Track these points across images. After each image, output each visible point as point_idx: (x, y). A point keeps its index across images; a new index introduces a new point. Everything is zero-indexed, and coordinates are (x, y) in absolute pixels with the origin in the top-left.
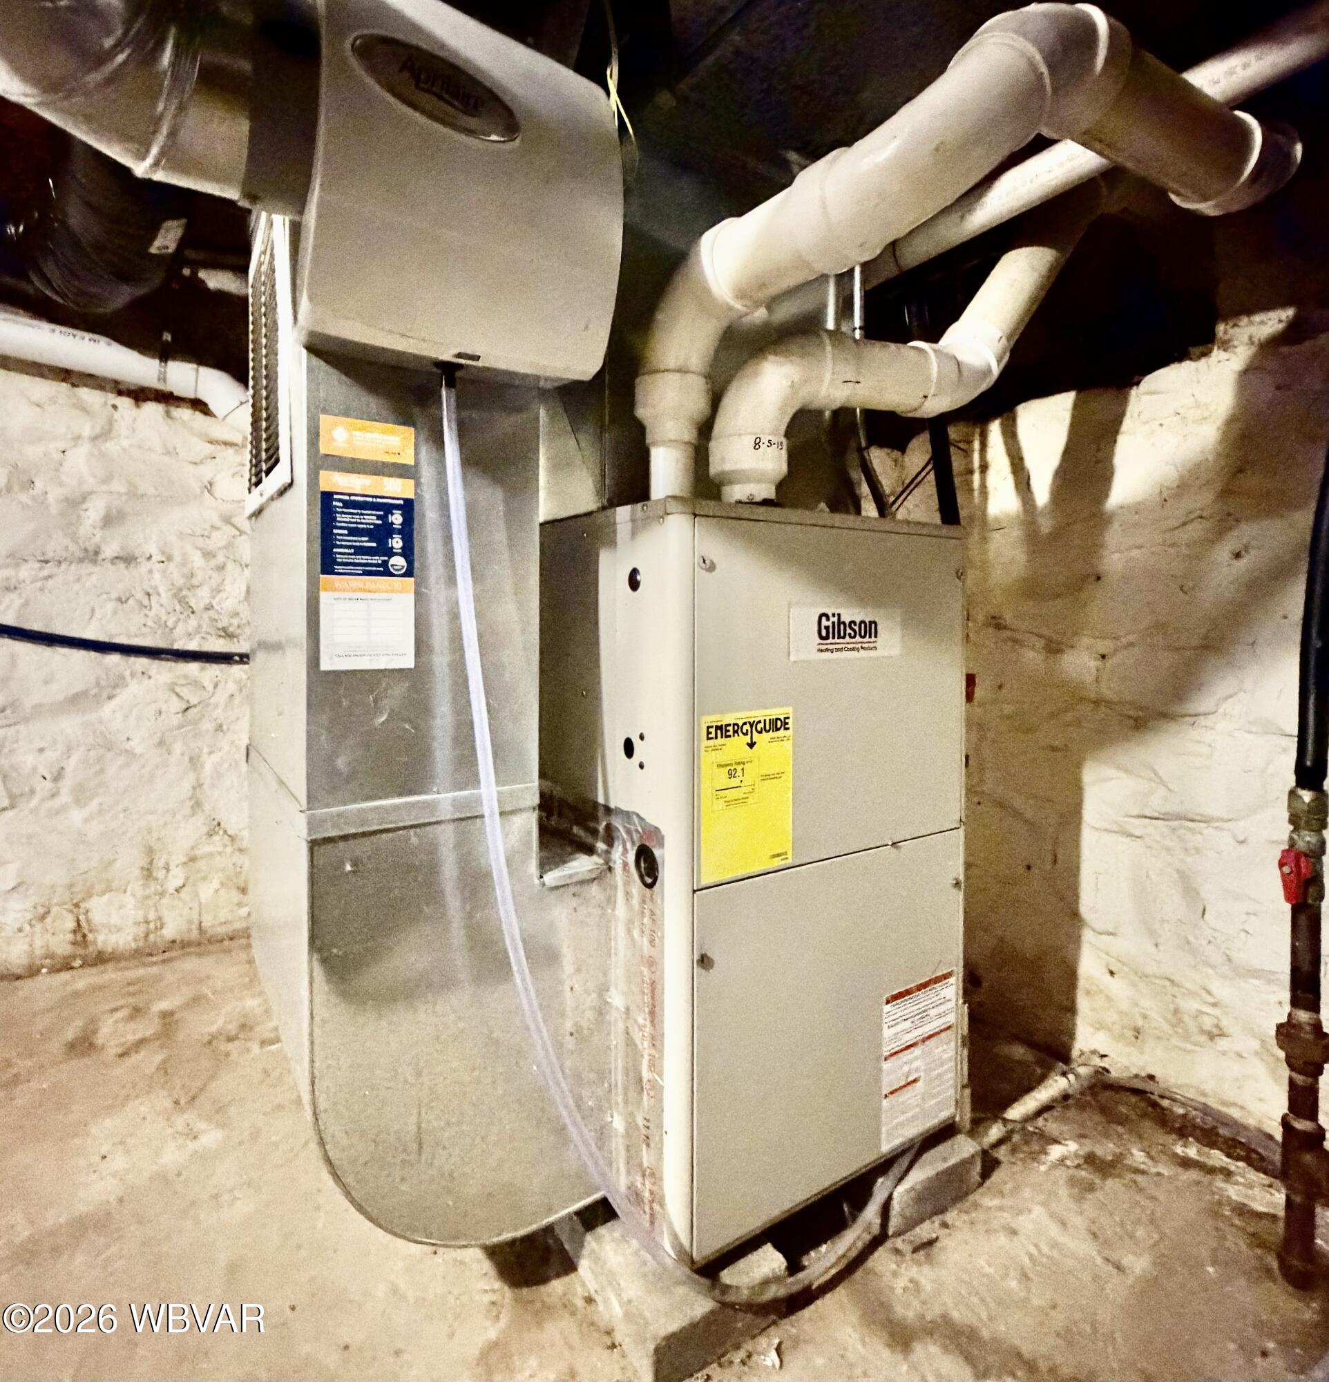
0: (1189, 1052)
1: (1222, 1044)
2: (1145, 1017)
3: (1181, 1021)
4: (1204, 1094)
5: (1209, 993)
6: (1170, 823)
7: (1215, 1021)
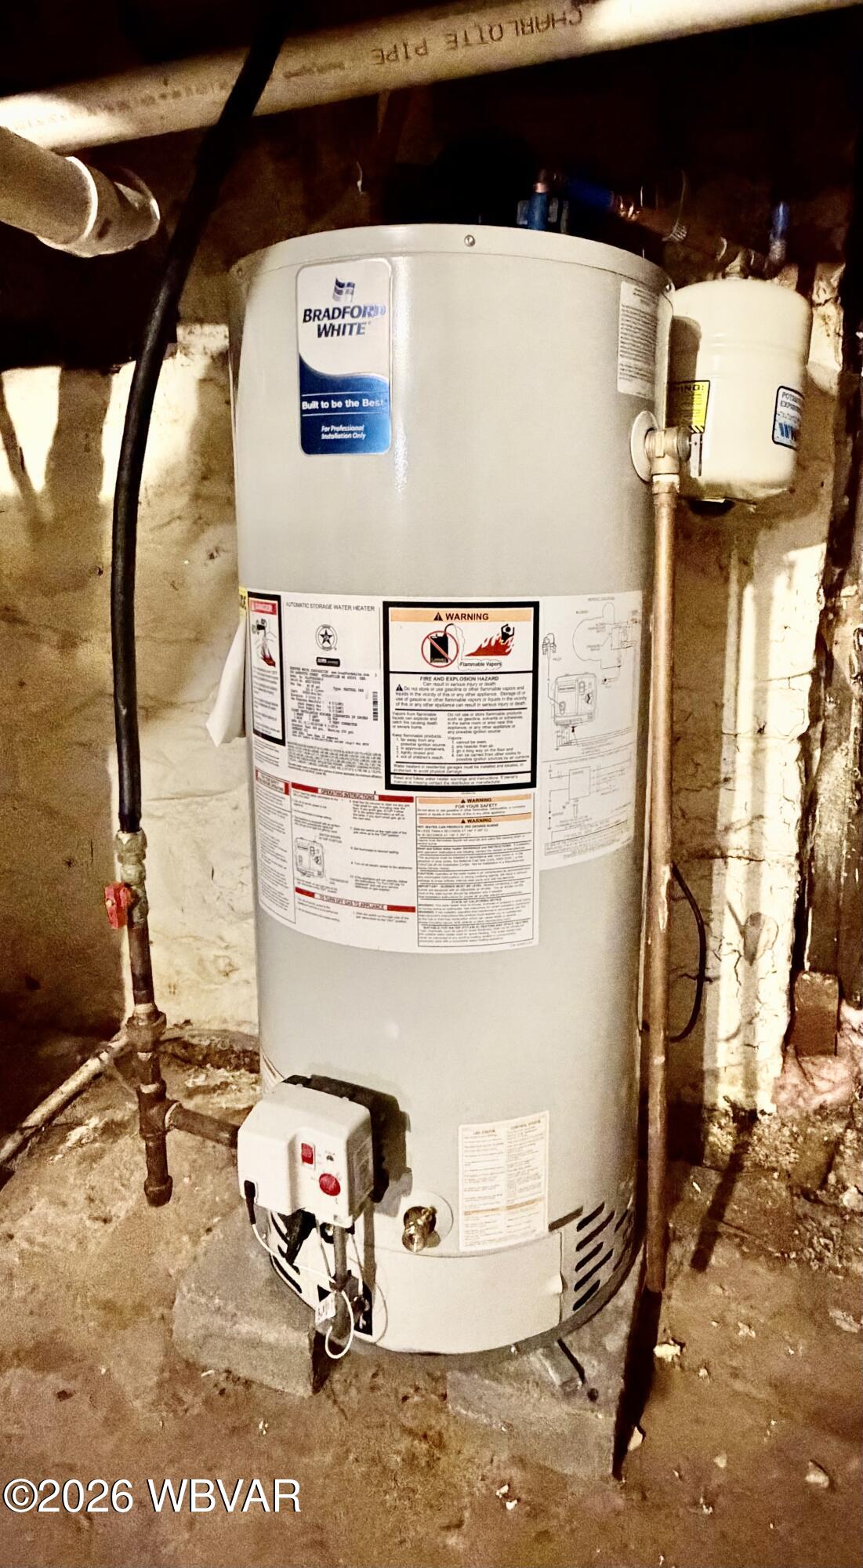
0: (211, 991)
1: (234, 977)
2: (178, 973)
3: (204, 968)
4: (225, 1021)
5: (221, 938)
6: (183, 801)
7: (227, 961)
